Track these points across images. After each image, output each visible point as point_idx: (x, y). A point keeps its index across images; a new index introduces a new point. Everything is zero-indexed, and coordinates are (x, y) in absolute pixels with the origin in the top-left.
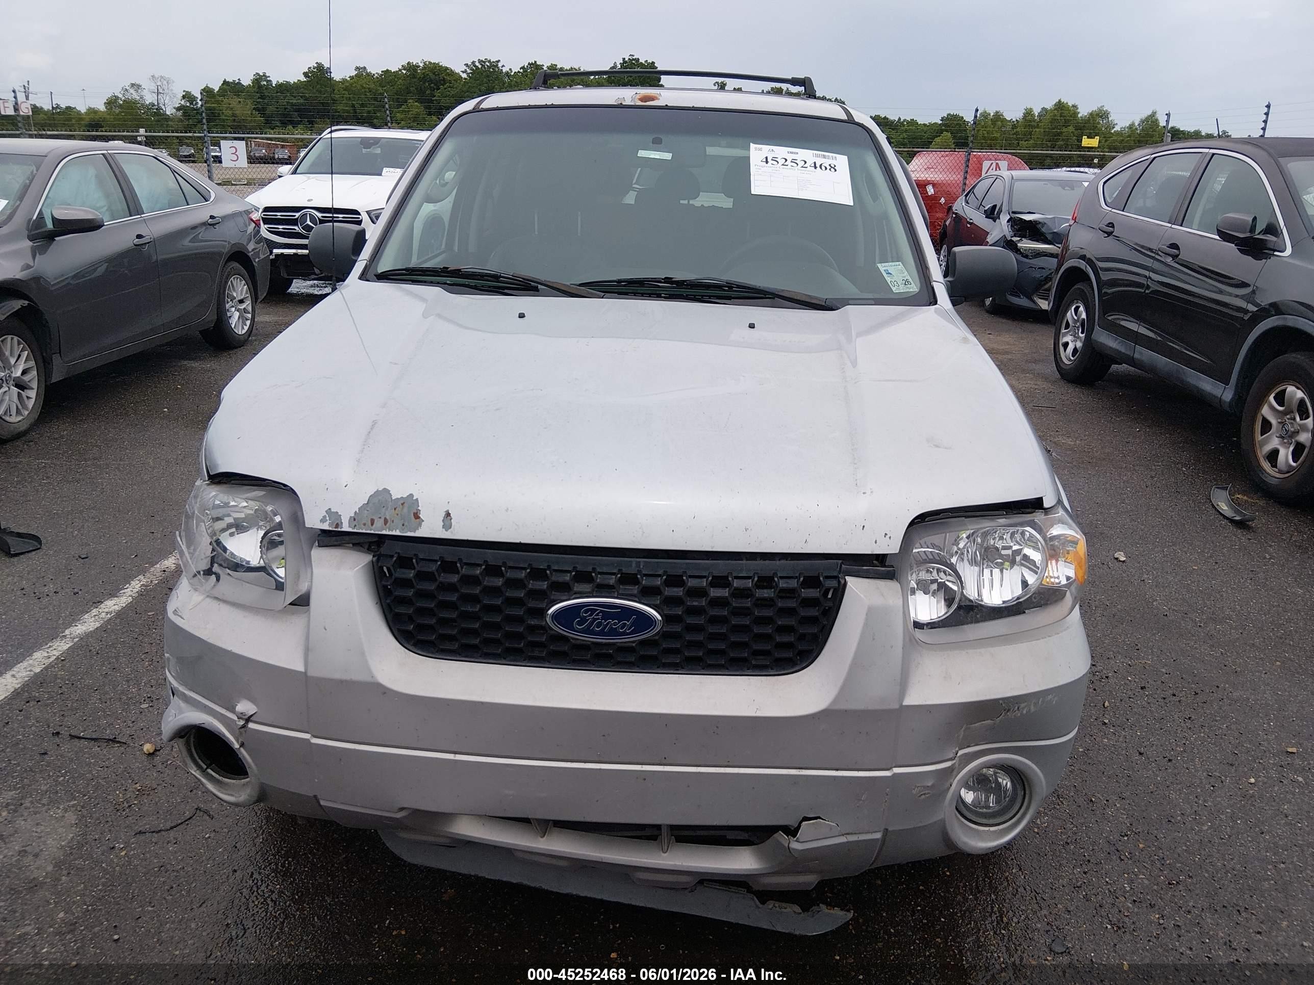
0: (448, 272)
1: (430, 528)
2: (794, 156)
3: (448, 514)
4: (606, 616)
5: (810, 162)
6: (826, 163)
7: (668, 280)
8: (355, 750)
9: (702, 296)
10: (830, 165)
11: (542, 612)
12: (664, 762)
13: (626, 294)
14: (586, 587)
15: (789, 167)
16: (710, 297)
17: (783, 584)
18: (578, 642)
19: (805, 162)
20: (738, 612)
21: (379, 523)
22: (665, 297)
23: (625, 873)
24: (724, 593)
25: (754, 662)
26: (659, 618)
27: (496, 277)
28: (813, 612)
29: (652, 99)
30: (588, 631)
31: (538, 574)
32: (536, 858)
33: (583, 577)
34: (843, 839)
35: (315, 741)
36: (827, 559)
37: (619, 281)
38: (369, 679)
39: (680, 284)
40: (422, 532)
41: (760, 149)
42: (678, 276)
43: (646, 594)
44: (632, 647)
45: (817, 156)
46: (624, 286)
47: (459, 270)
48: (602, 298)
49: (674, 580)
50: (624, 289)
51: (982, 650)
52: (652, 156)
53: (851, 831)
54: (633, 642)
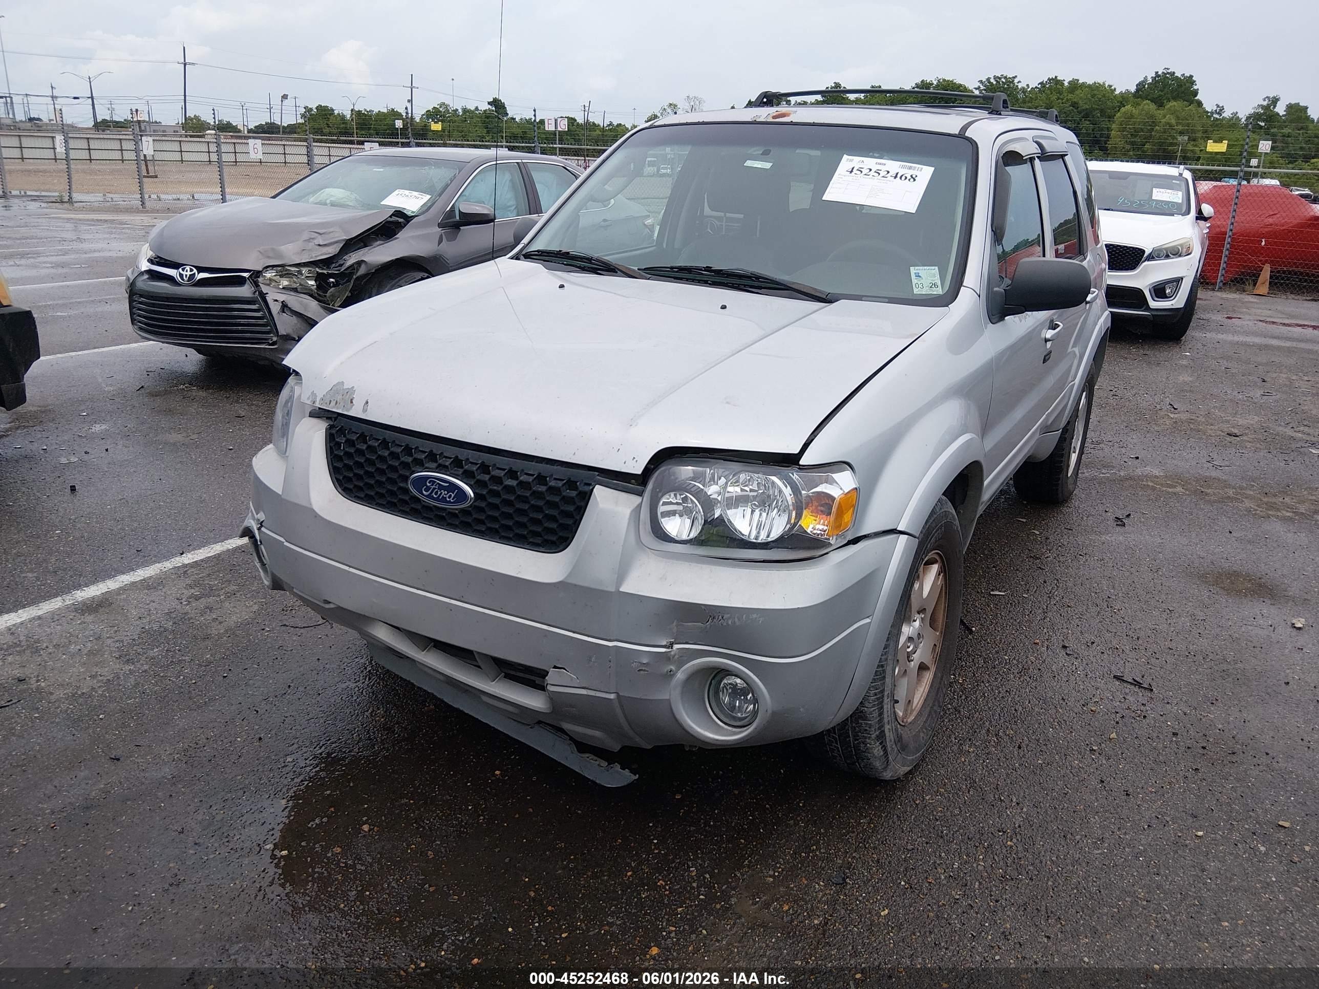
0: (560, 254)
1: (356, 411)
2: (879, 167)
3: (367, 402)
4: (441, 487)
5: (893, 173)
6: (909, 173)
7: (708, 269)
8: (302, 553)
9: (739, 285)
10: (911, 176)
11: (405, 479)
12: (462, 599)
13: (681, 279)
14: (434, 465)
15: (871, 176)
16: (745, 286)
17: (553, 483)
18: (426, 504)
19: (888, 172)
20: (520, 498)
21: (333, 403)
22: (710, 284)
23: (476, 694)
24: (514, 483)
25: (531, 540)
26: (472, 495)
27: (589, 260)
28: (571, 508)
29: (783, 115)
30: (430, 496)
31: (408, 450)
32: (426, 669)
33: (432, 457)
34: (584, 692)
35: (286, 544)
36: (589, 470)
37: (672, 268)
38: (308, 505)
39: (719, 272)
40: (352, 413)
41: (851, 161)
42: (716, 267)
43: (467, 476)
44: (456, 513)
45: (903, 167)
46: (677, 272)
47: (568, 253)
48: (649, 279)
49: (484, 468)
50: (677, 275)
51: (704, 566)
52: (755, 166)
53: (587, 686)
54: (456, 509)
